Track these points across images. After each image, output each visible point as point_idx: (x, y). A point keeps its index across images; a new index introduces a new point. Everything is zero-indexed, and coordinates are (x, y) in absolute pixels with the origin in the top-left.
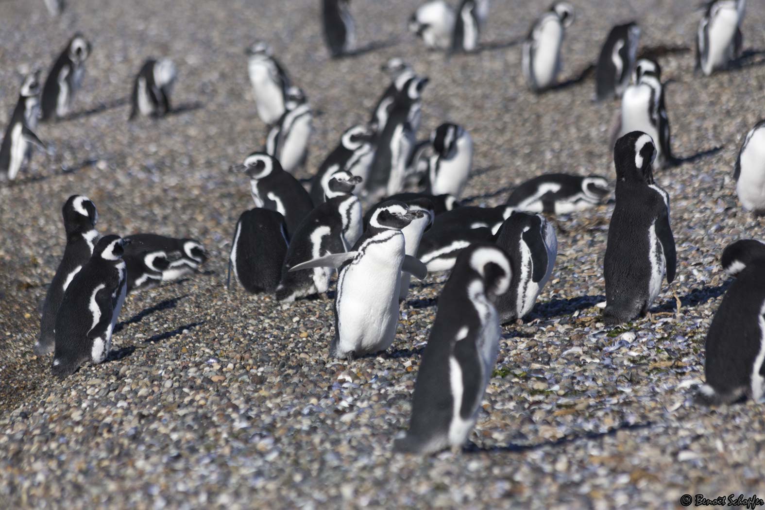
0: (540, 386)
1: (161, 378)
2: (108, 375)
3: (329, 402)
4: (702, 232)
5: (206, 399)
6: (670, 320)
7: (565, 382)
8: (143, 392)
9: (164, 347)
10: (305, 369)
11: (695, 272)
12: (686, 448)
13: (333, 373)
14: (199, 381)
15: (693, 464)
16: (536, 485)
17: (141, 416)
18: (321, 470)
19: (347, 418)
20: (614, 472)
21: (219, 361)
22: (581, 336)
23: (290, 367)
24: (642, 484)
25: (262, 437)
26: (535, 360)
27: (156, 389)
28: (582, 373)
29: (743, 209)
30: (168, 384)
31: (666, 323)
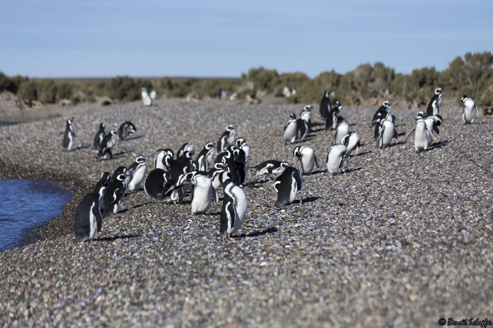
0: (251, 225)
1: (132, 219)
2: (117, 217)
3: (182, 227)
4: (315, 180)
5: (144, 225)
6: (298, 206)
7: (259, 224)
8: (125, 223)
9: (136, 210)
10: (179, 218)
11: (309, 192)
12: (288, 244)
13: (187, 219)
14: (144, 220)
15: (288, 249)
16: (237, 253)
17: (121, 230)
18: (170, 247)
19: (185, 232)
20: (263, 251)
21: (152, 214)
22: (269, 210)
23: (174, 217)
24: (270, 254)
25: (156, 236)
26: (252, 217)
27: (130, 222)
28: (265, 222)
29: (329, 173)
30: (134, 221)
31: (296, 207)
